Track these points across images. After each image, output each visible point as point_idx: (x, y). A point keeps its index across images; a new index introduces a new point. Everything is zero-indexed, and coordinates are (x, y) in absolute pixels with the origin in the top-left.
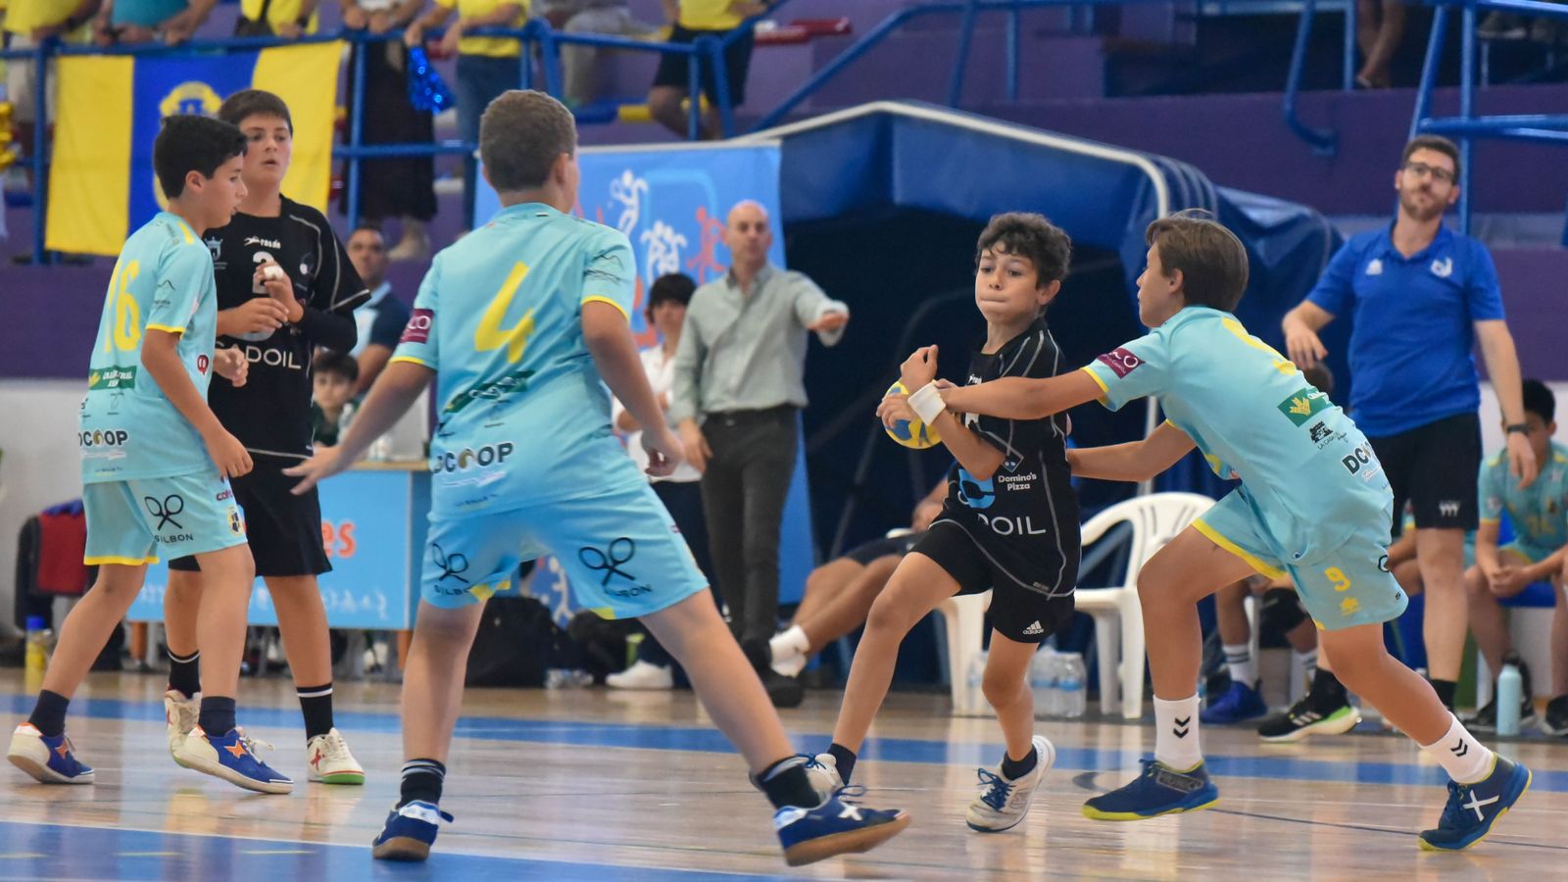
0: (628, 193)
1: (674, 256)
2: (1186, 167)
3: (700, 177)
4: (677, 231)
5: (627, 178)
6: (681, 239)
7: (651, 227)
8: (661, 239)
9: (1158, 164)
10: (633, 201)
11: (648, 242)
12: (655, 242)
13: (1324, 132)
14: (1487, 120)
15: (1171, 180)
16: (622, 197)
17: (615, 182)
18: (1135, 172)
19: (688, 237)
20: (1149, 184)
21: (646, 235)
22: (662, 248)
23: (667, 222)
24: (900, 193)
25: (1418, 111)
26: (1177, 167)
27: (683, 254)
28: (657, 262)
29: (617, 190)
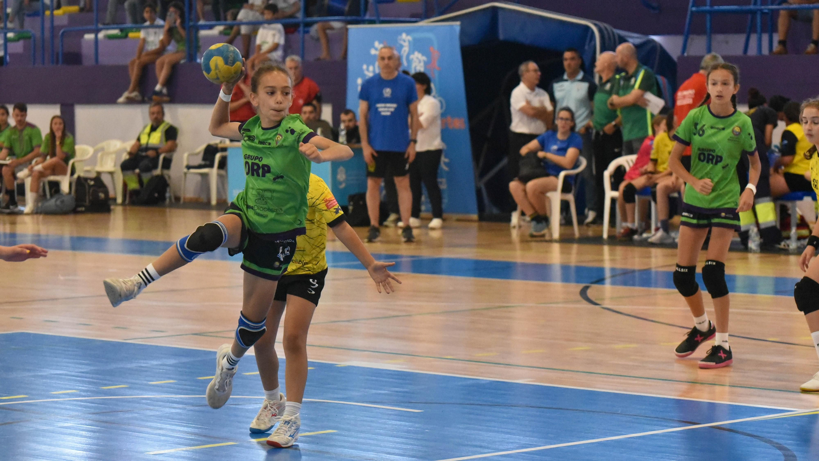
0: (404, 41)
1: (422, 64)
2: (606, 25)
3: (430, 35)
4: (423, 54)
5: (404, 36)
6: (424, 58)
7: (413, 53)
8: (417, 58)
9: (596, 25)
10: (406, 44)
11: (412, 59)
12: (415, 59)
13: (655, 4)
14: (716, 8)
15: (600, 31)
16: (402, 43)
17: (399, 37)
18: (587, 28)
19: (427, 56)
20: (593, 33)
21: (412, 57)
22: (417, 61)
23: (419, 52)
24: (501, 36)
25: (691, 4)
26: (603, 25)
27: (426, 64)
28: (415, 67)
29: (400, 40)
